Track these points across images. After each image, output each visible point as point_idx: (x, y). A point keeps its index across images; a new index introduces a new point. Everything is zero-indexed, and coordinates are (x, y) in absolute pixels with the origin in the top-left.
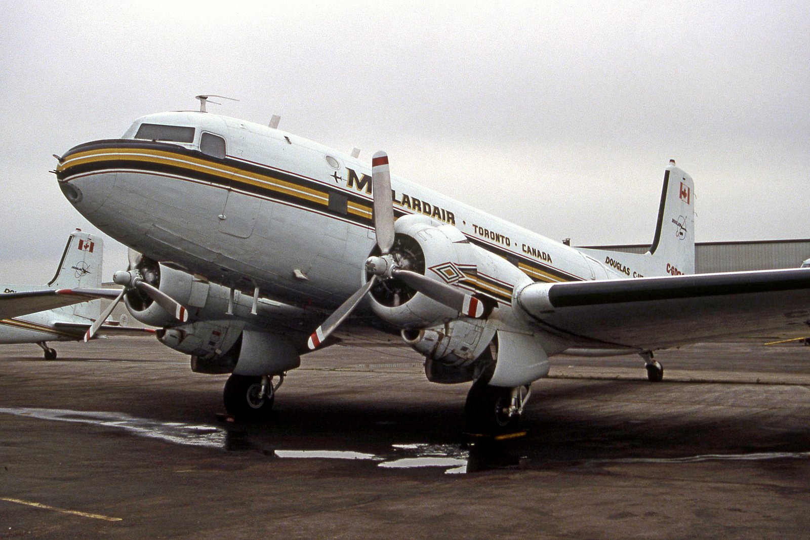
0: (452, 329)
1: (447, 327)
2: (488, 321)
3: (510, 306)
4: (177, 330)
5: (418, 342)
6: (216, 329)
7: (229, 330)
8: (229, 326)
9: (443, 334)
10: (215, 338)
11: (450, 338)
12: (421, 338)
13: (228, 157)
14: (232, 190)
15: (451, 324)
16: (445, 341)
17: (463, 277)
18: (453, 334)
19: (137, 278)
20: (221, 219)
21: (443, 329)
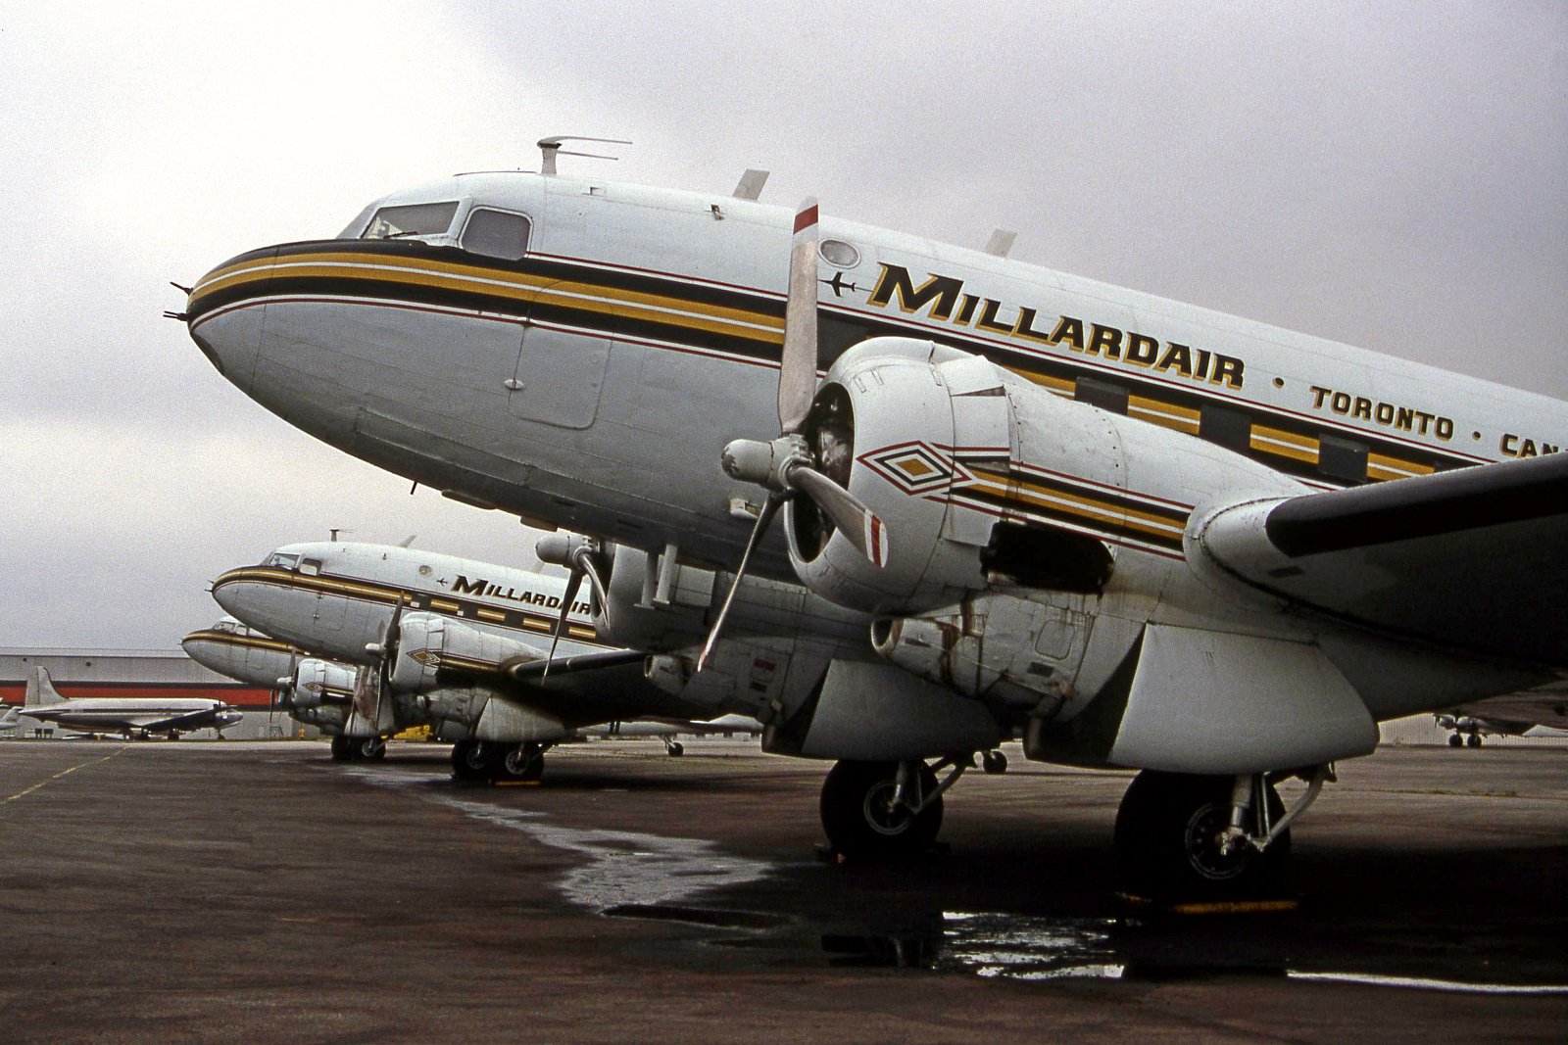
0: (984, 616)
1: (967, 613)
2: (1106, 597)
3: (1182, 559)
4: (673, 656)
5: (892, 650)
6: (762, 655)
7: (795, 659)
8: (794, 650)
9: (955, 629)
10: (762, 675)
11: (980, 639)
12: (896, 639)
13: (531, 256)
14: (534, 325)
15: (978, 605)
16: (965, 647)
17: (965, 478)
18: (989, 630)
19: (580, 548)
20: (513, 389)
21: (956, 616)
